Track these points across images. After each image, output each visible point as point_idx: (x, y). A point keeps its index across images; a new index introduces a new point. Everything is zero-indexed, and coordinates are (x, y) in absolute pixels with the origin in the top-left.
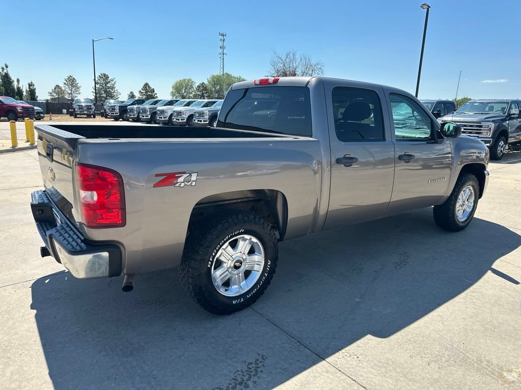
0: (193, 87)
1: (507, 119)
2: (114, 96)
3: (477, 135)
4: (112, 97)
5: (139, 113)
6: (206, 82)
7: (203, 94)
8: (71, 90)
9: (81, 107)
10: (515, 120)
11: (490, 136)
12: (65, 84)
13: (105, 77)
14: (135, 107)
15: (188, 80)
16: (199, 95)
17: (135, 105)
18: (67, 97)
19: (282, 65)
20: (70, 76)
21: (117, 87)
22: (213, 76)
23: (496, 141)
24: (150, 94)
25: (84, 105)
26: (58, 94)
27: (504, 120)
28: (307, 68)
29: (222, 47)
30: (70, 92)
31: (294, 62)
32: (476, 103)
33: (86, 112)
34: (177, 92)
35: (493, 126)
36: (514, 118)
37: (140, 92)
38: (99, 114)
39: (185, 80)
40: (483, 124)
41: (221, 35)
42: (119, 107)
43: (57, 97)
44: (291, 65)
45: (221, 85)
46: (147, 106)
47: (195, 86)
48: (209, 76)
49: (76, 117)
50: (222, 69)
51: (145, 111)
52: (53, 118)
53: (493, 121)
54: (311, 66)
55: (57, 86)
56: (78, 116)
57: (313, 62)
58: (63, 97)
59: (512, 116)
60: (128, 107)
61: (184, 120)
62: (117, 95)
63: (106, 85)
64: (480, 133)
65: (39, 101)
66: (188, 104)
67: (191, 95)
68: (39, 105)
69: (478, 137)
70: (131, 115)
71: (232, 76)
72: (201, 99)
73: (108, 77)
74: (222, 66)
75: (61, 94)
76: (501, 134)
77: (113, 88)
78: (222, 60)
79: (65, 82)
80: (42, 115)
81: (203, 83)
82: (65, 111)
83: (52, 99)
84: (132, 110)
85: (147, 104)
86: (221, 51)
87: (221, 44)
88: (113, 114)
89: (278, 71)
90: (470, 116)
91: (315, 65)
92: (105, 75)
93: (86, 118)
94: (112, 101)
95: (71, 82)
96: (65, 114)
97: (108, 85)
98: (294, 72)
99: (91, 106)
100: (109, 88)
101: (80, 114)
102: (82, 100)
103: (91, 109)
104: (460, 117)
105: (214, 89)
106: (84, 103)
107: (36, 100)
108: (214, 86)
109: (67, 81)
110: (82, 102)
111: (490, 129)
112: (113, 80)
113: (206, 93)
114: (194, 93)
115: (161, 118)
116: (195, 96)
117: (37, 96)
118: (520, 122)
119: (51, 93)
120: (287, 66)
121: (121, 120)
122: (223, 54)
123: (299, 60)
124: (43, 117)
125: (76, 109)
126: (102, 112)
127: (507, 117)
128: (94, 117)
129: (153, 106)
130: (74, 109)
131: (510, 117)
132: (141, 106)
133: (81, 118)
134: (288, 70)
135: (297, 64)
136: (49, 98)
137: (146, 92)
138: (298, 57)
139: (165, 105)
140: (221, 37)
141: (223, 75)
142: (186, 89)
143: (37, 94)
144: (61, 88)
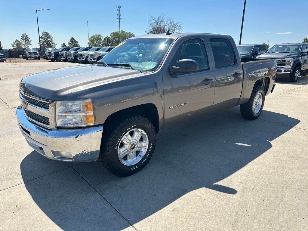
0: (101, 40)
1: (300, 56)
2: (53, 46)
3: (282, 67)
4: (51, 47)
5: (67, 56)
6: (109, 36)
7: (108, 43)
8: (26, 43)
9: (30, 53)
10: (305, 57)
11: (291, 67)
12: (21, 39)
13: (46, 34)
14: (65, 52)
15: (98, 35)
16: (105, 44)
17: (64, 51)
18: (23, 47)
19: (156, 24)
20: (24, 34)
21: (54, 40)
22: (114, 32)
23: (294, 69)
24: (75, 44)
25: (32, 51)
26: (17, 45)
27: (299, 56)
28: (171, 26)
29: (119, 15)
30: (24, 44)
31: (163, 22)
32: (280, 46)
33: (34, 56)
34: (92, 43)
35: (292, 60)
36: (304, 55)
37: (69, 43)
38: (42, 57)
39: (96, 35)
40: (286, 59)
41: (118, 7)
42: (54, 52)
43: (17, 47)
44: (161, 24)
45: (118, 38)
46: (72, 52)
47: (103, 39)
48: (111, 33)
49: (27, 60)
50: (119, 28)
51: (70, 55)
52: (12, 61)
53: (293, 57)
54: (174, 24)
55: (17, 40)
56: (29, 59)
57: (175, 22)
58: (21, 48)
59: (304, 54)
60: (60, 52)
61: (95, 60)
62: (54, 45)
63: (47, 39)
64: (284, 65)
65: (4, 50)
66: (98, 50)
67: (100, 45)
68: (4, 52)
69: (283, 67)
70: (62, 58)
71: (126, 32)
72: (106, 46)
73: (48, 34)
74: (119, 26)
75: (19, 45)
76: (297, 65)
77: (52, 41)
78: (119, 23)
79: (21, 37)
80: (4, 59)
81: (107, 37)
82: (21, 56)
83: (14, 48)
84: (62, 54)
85: (72, 50)
86: (118, 17)
87: (118, 13)
88: (51, 57)
89: (153, 28)
90: (277, 54)
91: (176, 24)
92: (46, 33)
93: (34, 60)
94: (50, 49)
95: (25, 37)
96: (21, 58)
97: (48, 39)
98: (164, 29)
99: (36, 52)
100: (49, 41)
101: (30, 58)
102: (31, 49)
103: (37, 54)
104: (270, 55)
105: (114, 40)
106: (32, 50)
107: (2, 49)
108: (114, 38)
109: (22, 37)
110: (30, 50)
111: (291, 62)
112: (51, 36)
113: (110, 43)
114: (102, 43)
115: (81, 59)
116: (103, 45)
117: (2, 47)
118: (307, 58)
119: (13, 45)
120: (159, 25)
121: (56, 61)
122: (119, 19)
123: (166, 21)
124: (5, 60)
125: (27, 55)
126: (44, 56)
127: (300, 54)
128: (39, 59)
129: (76, 52)
130: (26, 55)
131: (302, 54)
132: (68, 52)
133: (31, 60)
134: (160, 27)
135: (165, 23)
136: (11, 48)
137: (73, 43)
138: (166, 19)
139: (83, 51)
140: (118, 8)
141: (120, 31)
142: (97, 40)
143: (2, 46)
144: (19, 42)
